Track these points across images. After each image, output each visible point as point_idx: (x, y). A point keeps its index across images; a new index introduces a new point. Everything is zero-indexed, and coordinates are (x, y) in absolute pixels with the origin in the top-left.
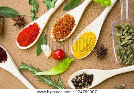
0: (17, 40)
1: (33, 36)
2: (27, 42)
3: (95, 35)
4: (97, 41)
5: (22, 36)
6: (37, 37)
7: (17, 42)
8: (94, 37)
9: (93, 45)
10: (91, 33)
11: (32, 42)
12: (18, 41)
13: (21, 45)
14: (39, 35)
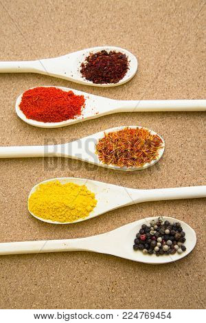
0: (25, 94)
1: (58, 112)
2: (38, 111)
3: (93, 207)
4: (86, 218)
5: (41, 95)
6: (63, 120)
7: (22, 95)
8: (89, 208)
9: (74, 217)
10: (93, 198)
11: (45, 121)
12: (26, 96)
13: (22, 107)
14: (69, 122)
